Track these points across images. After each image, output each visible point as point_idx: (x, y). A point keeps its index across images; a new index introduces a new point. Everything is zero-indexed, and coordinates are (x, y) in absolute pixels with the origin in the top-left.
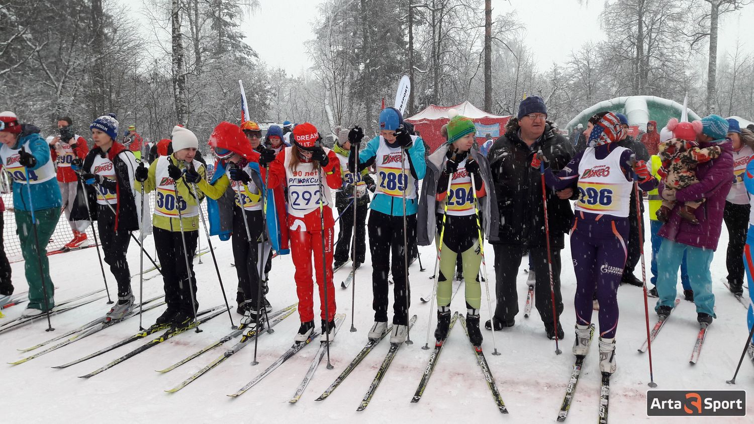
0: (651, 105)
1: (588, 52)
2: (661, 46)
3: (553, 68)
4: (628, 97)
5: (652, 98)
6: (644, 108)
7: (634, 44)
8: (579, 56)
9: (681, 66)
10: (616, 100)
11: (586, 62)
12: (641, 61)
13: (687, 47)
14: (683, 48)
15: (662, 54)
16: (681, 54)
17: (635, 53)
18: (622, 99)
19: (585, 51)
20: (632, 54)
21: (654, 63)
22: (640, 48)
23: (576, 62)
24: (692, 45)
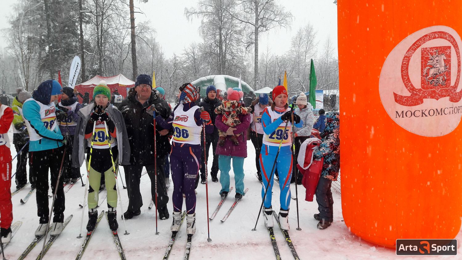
0: (227, 80)
1: (194, 48)
2: (231, 48)
3: (174, 57)
4: (215, 75)
5: (227, 76)
6: (224, 82)
7: (218, 45)
8: (189, 51)
9: (242, 60)
10: (209, 77)
11: (192, 55)
12: (222, 56)
13: (244, 49)
14: (242, 49)
15: (232, 52)
16: (242, 53)
17: (219, 51)
18: (212, 77)
19: (192, 48)
20: (217, 52)
21: (228, 57)
22: (221, 48)
23: (187, 54)
24: (246, 48)
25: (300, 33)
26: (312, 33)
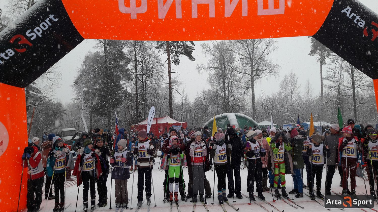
0: (237, 116)
2: (233, 92)
4: (227, 113)
6: (235, 118)
7: (222, 91)
8: (201, 95)
9: (241, 100)
11: (203, 98)
13: (242, 92)
15: (233, 95)
16: (241, 95)
18: (225, 114)
19: (203, 93)
20: (222, 95)
24: (245, 92)
25: (285, 79)
26: (295, 78)
